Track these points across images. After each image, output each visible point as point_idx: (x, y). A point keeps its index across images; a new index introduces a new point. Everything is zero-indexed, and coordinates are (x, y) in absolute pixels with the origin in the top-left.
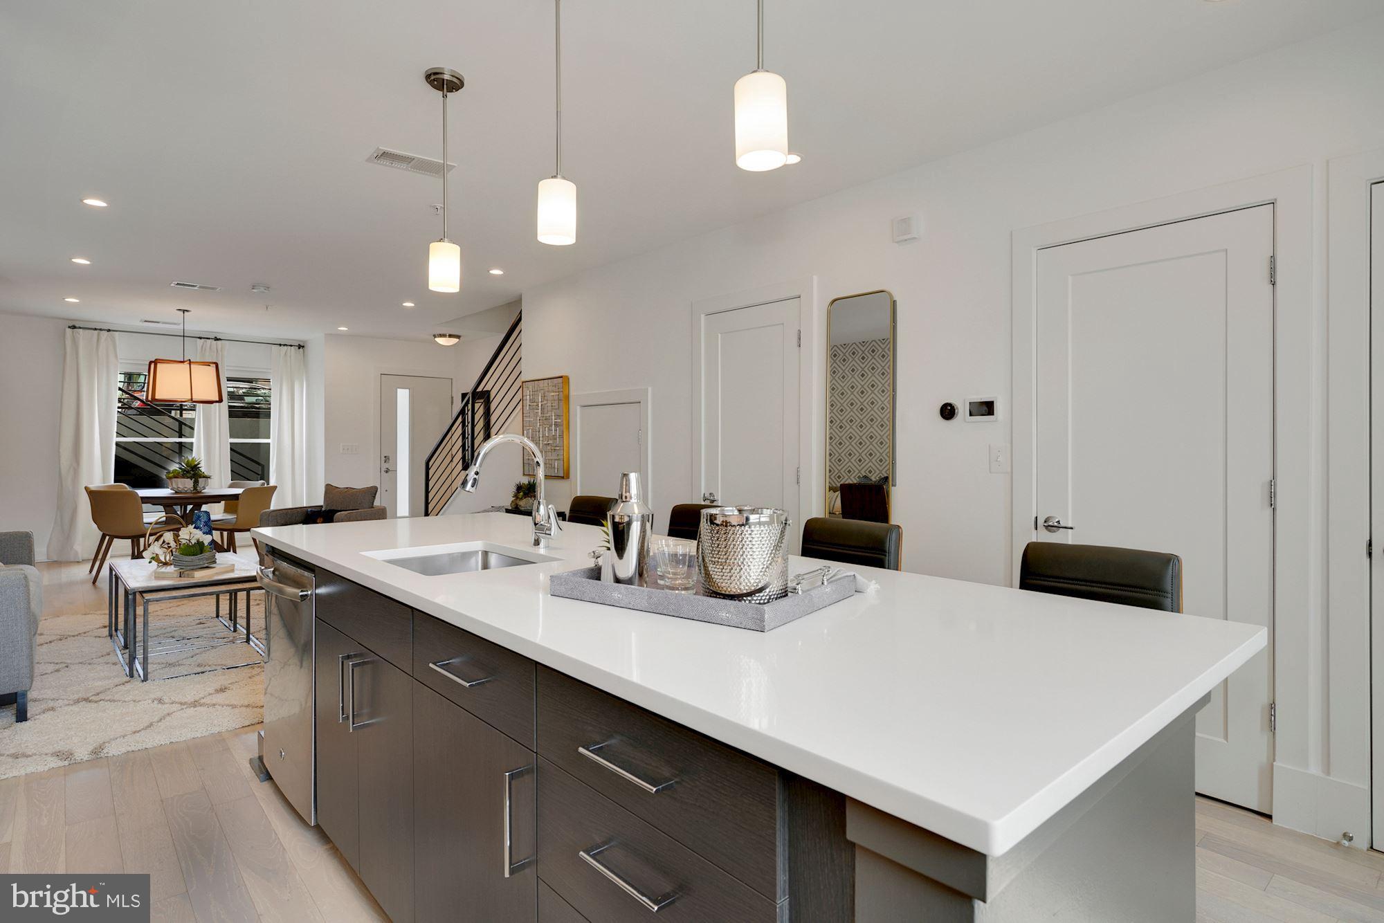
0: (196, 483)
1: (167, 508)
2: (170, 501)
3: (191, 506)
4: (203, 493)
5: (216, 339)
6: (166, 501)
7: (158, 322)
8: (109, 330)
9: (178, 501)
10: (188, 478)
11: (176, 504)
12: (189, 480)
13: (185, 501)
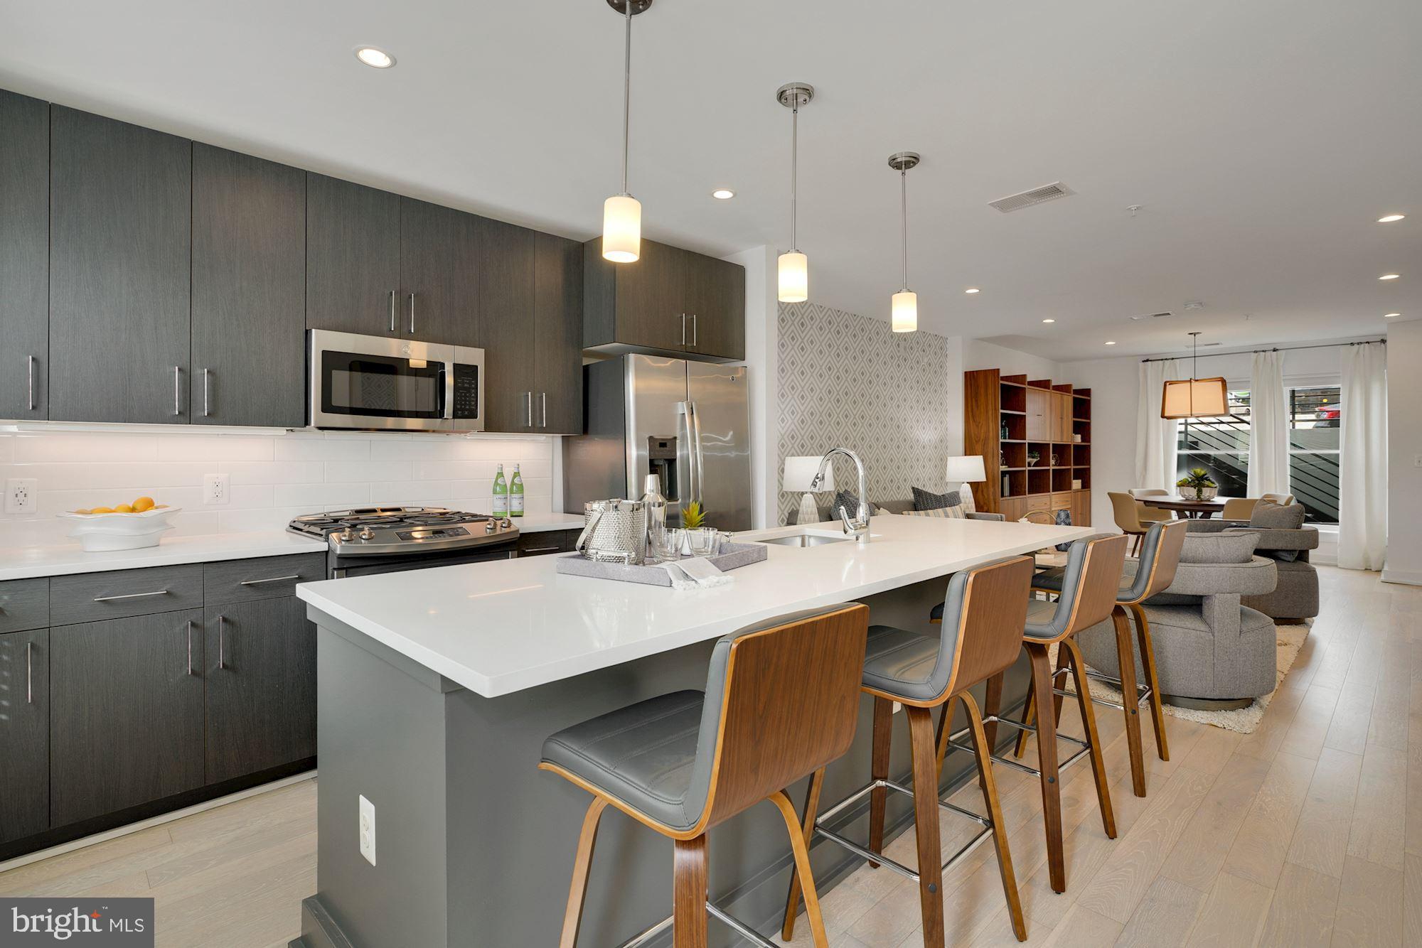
0: (1200, 492)
1: (1180, 513)
2: (1182, 507)
3: (1202, 513)
4: (1213, 501)
5: (1275, 350)
6: (1178, 507)
7: (1218, 344)
8: (1173, 359)
9: (1187, 508)
10: (1192, 486)
11: (1187, 510)
12: (1193, 488)
13: (1197, 508)
